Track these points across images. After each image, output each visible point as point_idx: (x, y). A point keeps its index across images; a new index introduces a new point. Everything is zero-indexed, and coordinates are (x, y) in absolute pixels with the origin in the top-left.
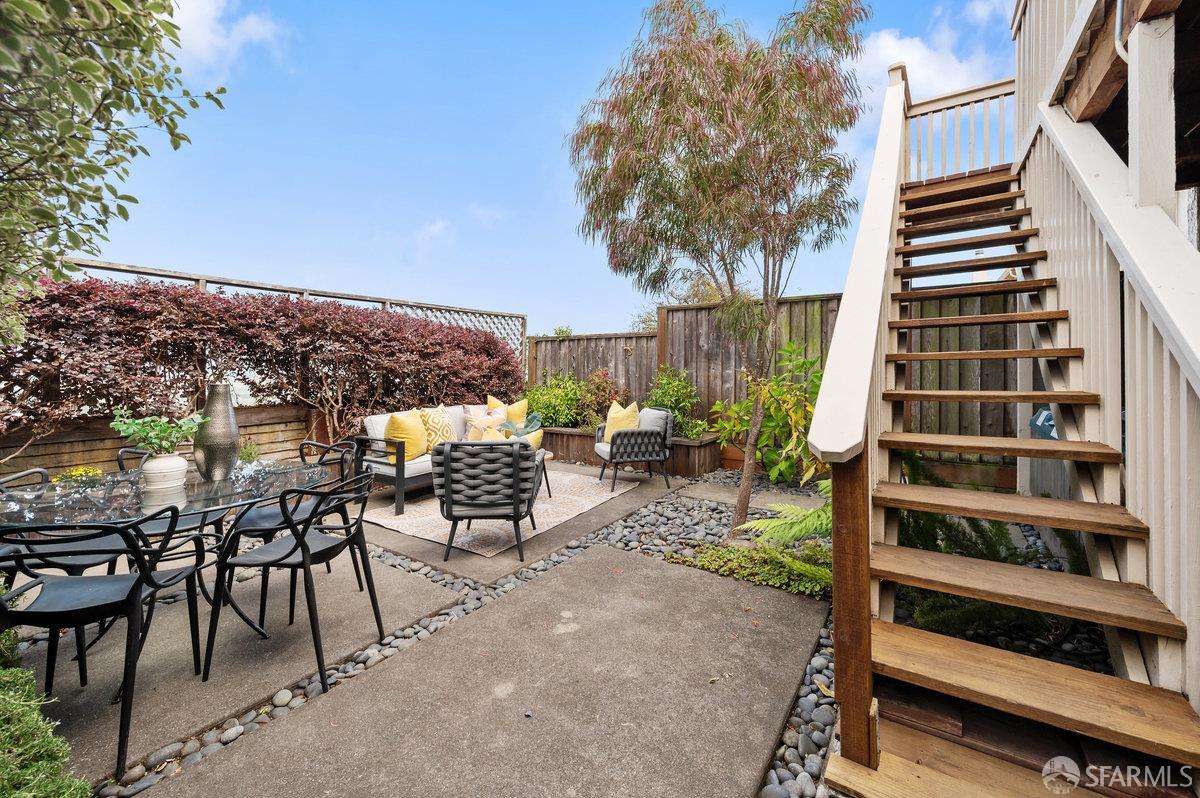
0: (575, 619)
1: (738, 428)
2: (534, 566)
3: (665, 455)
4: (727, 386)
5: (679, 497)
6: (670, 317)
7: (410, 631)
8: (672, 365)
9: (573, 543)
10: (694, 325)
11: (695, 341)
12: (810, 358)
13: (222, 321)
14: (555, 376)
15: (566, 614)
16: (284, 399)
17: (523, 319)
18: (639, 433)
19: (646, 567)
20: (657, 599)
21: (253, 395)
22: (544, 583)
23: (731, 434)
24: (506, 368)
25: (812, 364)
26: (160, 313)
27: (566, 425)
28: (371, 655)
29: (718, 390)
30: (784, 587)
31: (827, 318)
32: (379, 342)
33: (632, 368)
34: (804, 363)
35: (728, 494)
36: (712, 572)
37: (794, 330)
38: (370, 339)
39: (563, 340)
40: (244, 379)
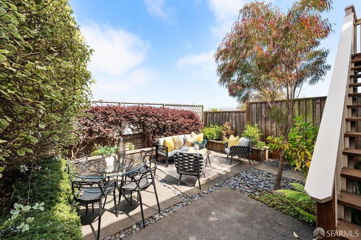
0: (216, 216)
1: (277, 146)
2: (204, 192)
3: (249, 154)
4: (273, 129)
5: (255, 169)
6: (251, 106)
7: (167, 210)
8: (252, 122)
9: (217, 184)
10: (260, 108)
11: (260, 114)
12: (308, 122)
13: (124, 114)
14: (213, 124)
15: (213, 213)
16: (139, 132)
17: (202, 106)
18: (240, 147)
19: (241, 198)
20: (245, 213)
21: (132, 131)
22: (207, 199)
23: (274, 148)
24: (197, 122)
25: (309, 124)
26: (111, 113)
27: (216, 140)
28: (156, 217)
29: (270, 131)
30: (296, 217)
31: (316, 106)
32: (161, 117)
33: (238, 122)
34: (305, 124)
35: (273, 170)
36: (266, 204)
37: (301, 111)
38: (159, 117)
39: (215, 113)
40: (130, 127)
